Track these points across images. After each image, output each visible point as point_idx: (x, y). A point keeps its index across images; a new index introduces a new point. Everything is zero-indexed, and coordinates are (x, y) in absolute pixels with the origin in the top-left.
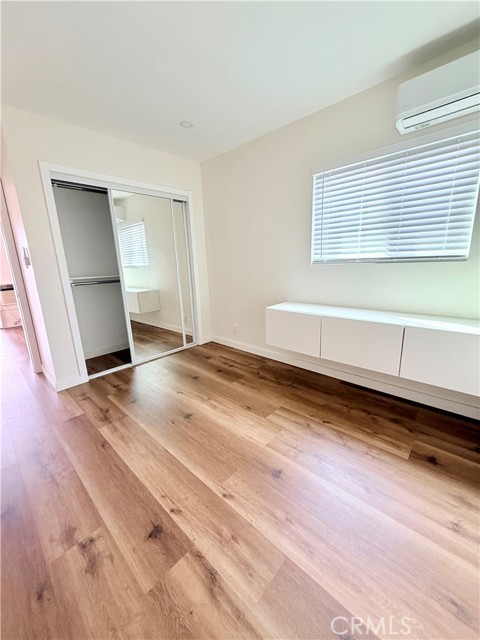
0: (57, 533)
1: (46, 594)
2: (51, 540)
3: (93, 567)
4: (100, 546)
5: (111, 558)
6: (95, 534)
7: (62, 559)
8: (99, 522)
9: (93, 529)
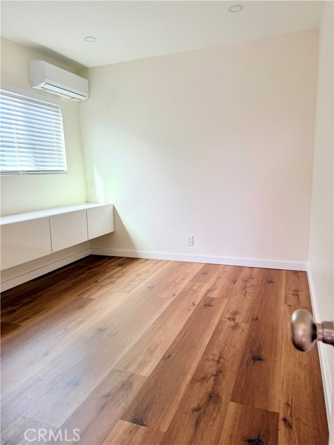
0: (239, 331)
1: (255, 318)
2: (243, 330)
3: (235, 313)
4: (228, 315)
5: (228, 310)
6: (226, 320)
7: (243, 322)
8: (221, 322)
9: (225, 322)
